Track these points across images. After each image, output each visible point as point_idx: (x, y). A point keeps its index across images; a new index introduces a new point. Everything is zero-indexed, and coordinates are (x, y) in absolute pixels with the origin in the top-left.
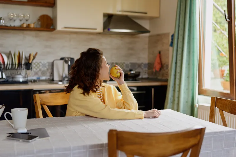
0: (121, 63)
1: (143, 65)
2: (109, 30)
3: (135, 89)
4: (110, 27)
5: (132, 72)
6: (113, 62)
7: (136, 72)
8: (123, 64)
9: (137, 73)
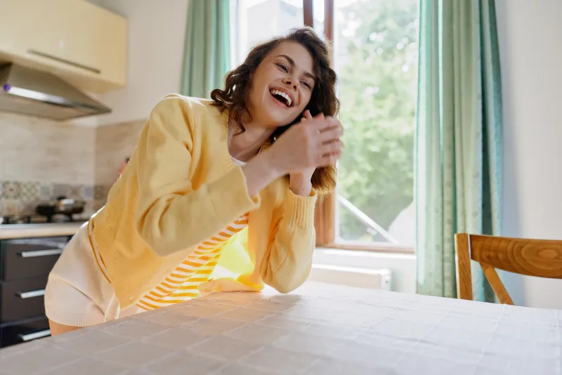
0: (29, 183)
1: (83, 189)
2: (6, 87)
4: (9, 82)
5: (65, 202)
6: (5, 179)
7: (76, 202)
8: (33, 186)
9: (78, 205)
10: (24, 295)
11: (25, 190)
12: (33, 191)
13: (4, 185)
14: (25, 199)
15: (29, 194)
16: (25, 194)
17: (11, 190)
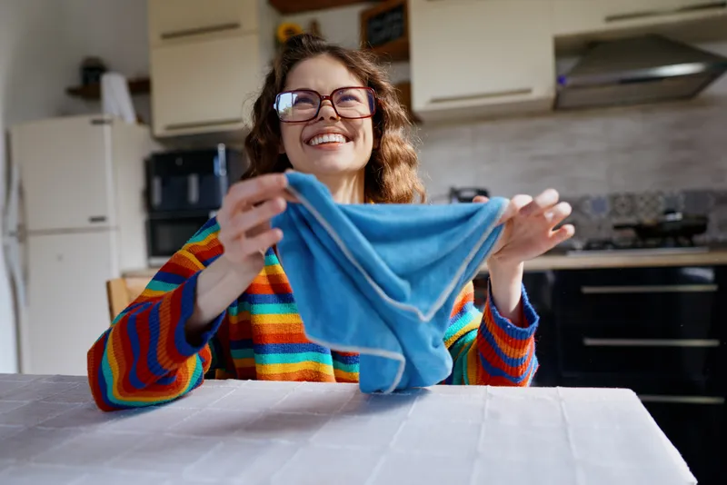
0: (647, 194)
3: (708, 274)
6: (615, 192)
8: (654, 198)
10: (589, 342)
11: (641, 204)
13: (613, 200)
15: (648, 209)
16: (641, 209)
17: (623, 205)
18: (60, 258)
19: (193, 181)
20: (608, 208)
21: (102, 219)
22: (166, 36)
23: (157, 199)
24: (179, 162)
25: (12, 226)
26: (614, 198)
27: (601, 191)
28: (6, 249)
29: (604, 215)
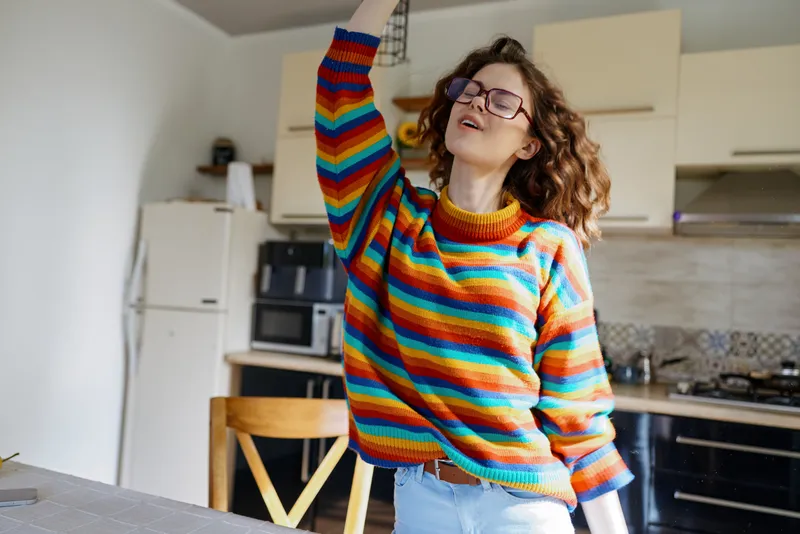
0: (772, 335)
6: (736, 329)
11: (764, 346)
12: (778, 347)
13: (732, 337)
14: (764, 358)
15: (771, 352)
16: (764, 352)
17: (744, 344)
18: (172, 334)
19: (301, 272)
20: (727, 347)
21: (213, 302)
22: (292, 129)
23: (265, 287)
24: (291, 252)
25: (133, 298)
26: (735, 335)
27: (720, 325)
28: (125, 319)
29: (721, 352)
